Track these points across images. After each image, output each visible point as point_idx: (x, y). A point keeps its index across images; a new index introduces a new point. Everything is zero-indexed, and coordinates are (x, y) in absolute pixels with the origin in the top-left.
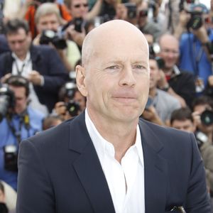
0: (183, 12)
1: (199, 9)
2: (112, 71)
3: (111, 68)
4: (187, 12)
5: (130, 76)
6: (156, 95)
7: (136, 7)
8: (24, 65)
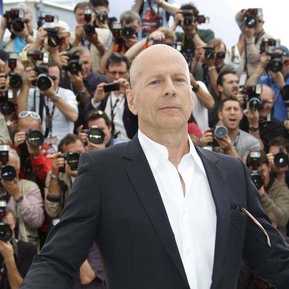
0: (264, 53)
1: (280, 52)
2: (155, 85)
3: (154, 83)
4: (268, 54)
5: (171, 86)
6: (239, 134)
7: (213, 49)
8: (118, 100)
